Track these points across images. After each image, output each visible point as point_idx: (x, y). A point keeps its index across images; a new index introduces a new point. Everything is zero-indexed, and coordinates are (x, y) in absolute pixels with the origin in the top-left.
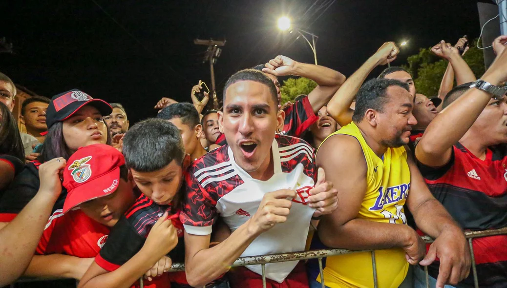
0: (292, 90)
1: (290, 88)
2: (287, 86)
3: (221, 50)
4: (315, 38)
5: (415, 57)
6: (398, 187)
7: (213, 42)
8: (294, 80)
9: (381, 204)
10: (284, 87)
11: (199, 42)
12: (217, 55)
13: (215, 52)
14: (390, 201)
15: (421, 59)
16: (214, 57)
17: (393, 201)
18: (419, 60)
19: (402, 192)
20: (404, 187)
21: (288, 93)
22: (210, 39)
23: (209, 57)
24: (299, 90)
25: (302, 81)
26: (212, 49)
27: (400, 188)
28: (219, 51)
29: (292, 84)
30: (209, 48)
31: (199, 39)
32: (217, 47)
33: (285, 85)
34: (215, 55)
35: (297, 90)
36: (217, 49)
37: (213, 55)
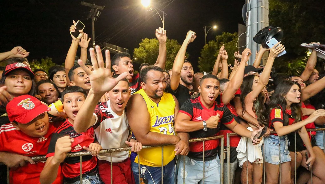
0: (147, 46)
1: (146, 44)
2: (144, 43)
3: (100, 13)
4: (165, 15)
5: (220, 36)
6: (169, 117)
7: (95, 6)
8: (149, 40)
9: (158, 124)
10: (142, 43)
11: (84, 3)
12: (97, 16)
13: (96, 13)
14: (163, 123)
15: (223, 38)
16: (95, 16)
17: (165, 123)
18: (221, 39)
19: (171, 119)
20: (172, 117)
21: (144, 47)
22: (93, 4)
23: (92, 16)
24: (151, 47)
25: (154, 41)
26: (94, 11)
27: (170, 117)
28: (99, 13)
29: (147, 42)
30: (92, 10)
31: (85, 2)
32: (98, 10)
33: (142, 42)
34: (96, 15)
35: (150, 47)
36: (98, 11)
37: (94, 15)
